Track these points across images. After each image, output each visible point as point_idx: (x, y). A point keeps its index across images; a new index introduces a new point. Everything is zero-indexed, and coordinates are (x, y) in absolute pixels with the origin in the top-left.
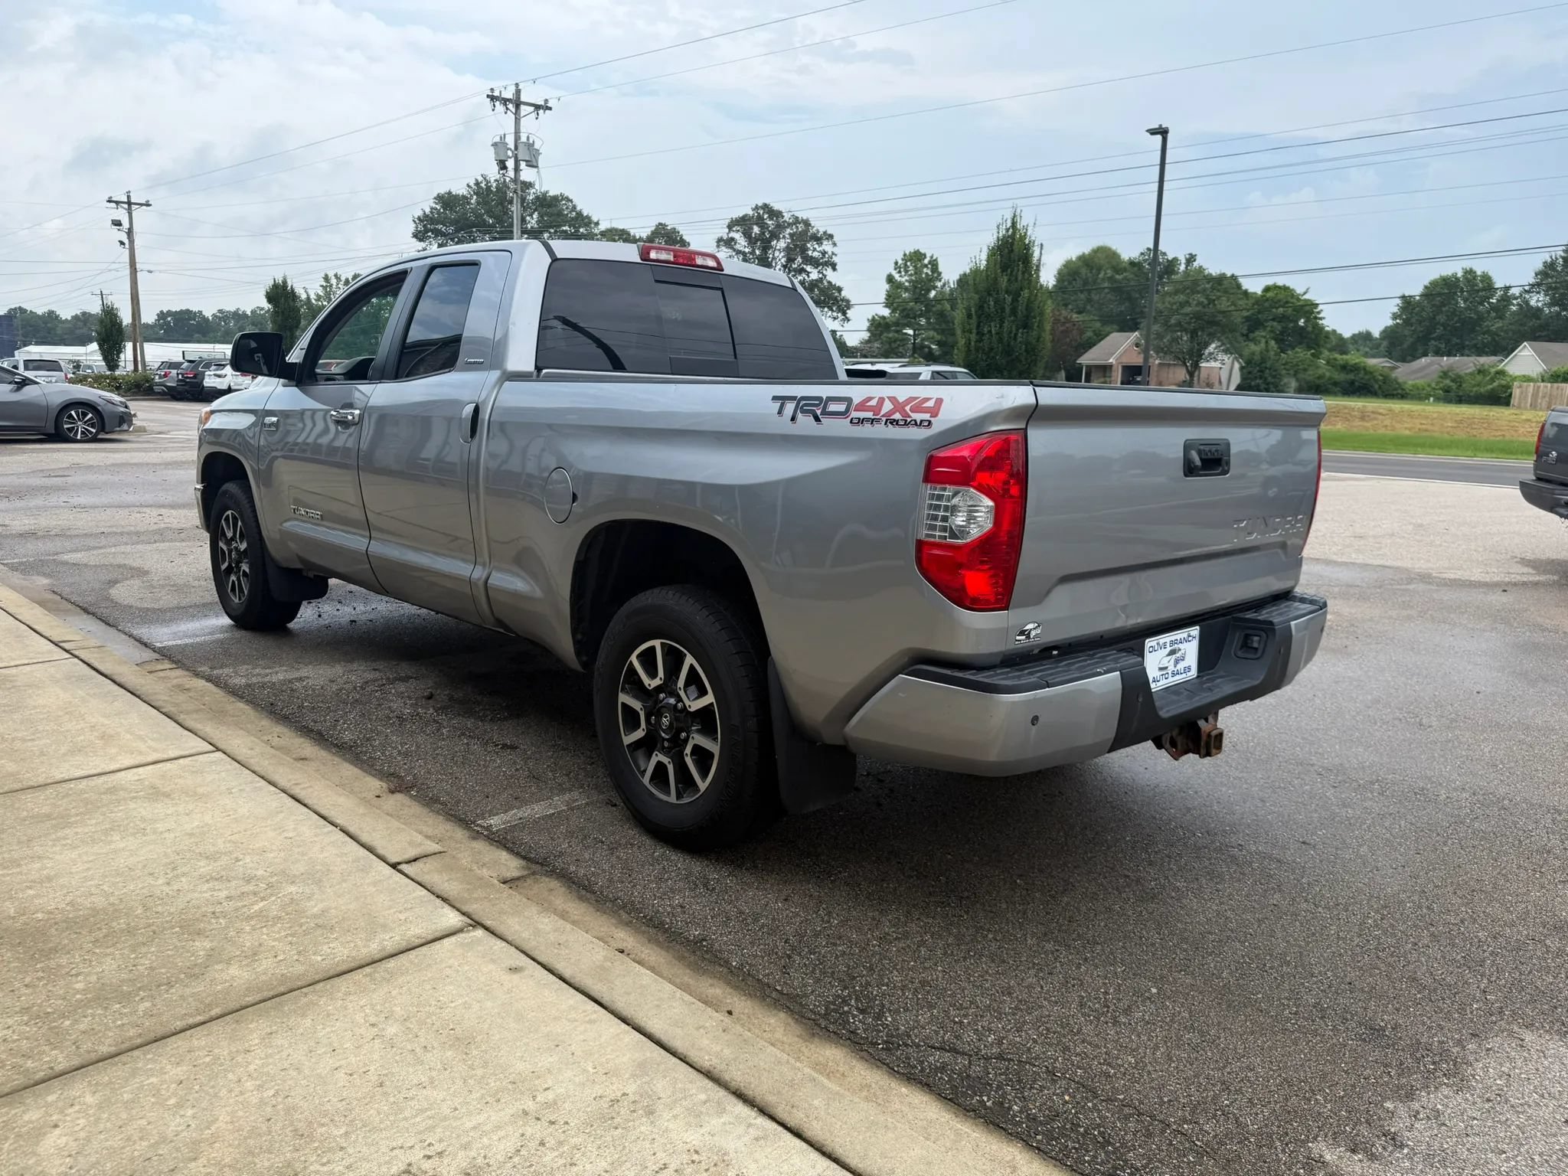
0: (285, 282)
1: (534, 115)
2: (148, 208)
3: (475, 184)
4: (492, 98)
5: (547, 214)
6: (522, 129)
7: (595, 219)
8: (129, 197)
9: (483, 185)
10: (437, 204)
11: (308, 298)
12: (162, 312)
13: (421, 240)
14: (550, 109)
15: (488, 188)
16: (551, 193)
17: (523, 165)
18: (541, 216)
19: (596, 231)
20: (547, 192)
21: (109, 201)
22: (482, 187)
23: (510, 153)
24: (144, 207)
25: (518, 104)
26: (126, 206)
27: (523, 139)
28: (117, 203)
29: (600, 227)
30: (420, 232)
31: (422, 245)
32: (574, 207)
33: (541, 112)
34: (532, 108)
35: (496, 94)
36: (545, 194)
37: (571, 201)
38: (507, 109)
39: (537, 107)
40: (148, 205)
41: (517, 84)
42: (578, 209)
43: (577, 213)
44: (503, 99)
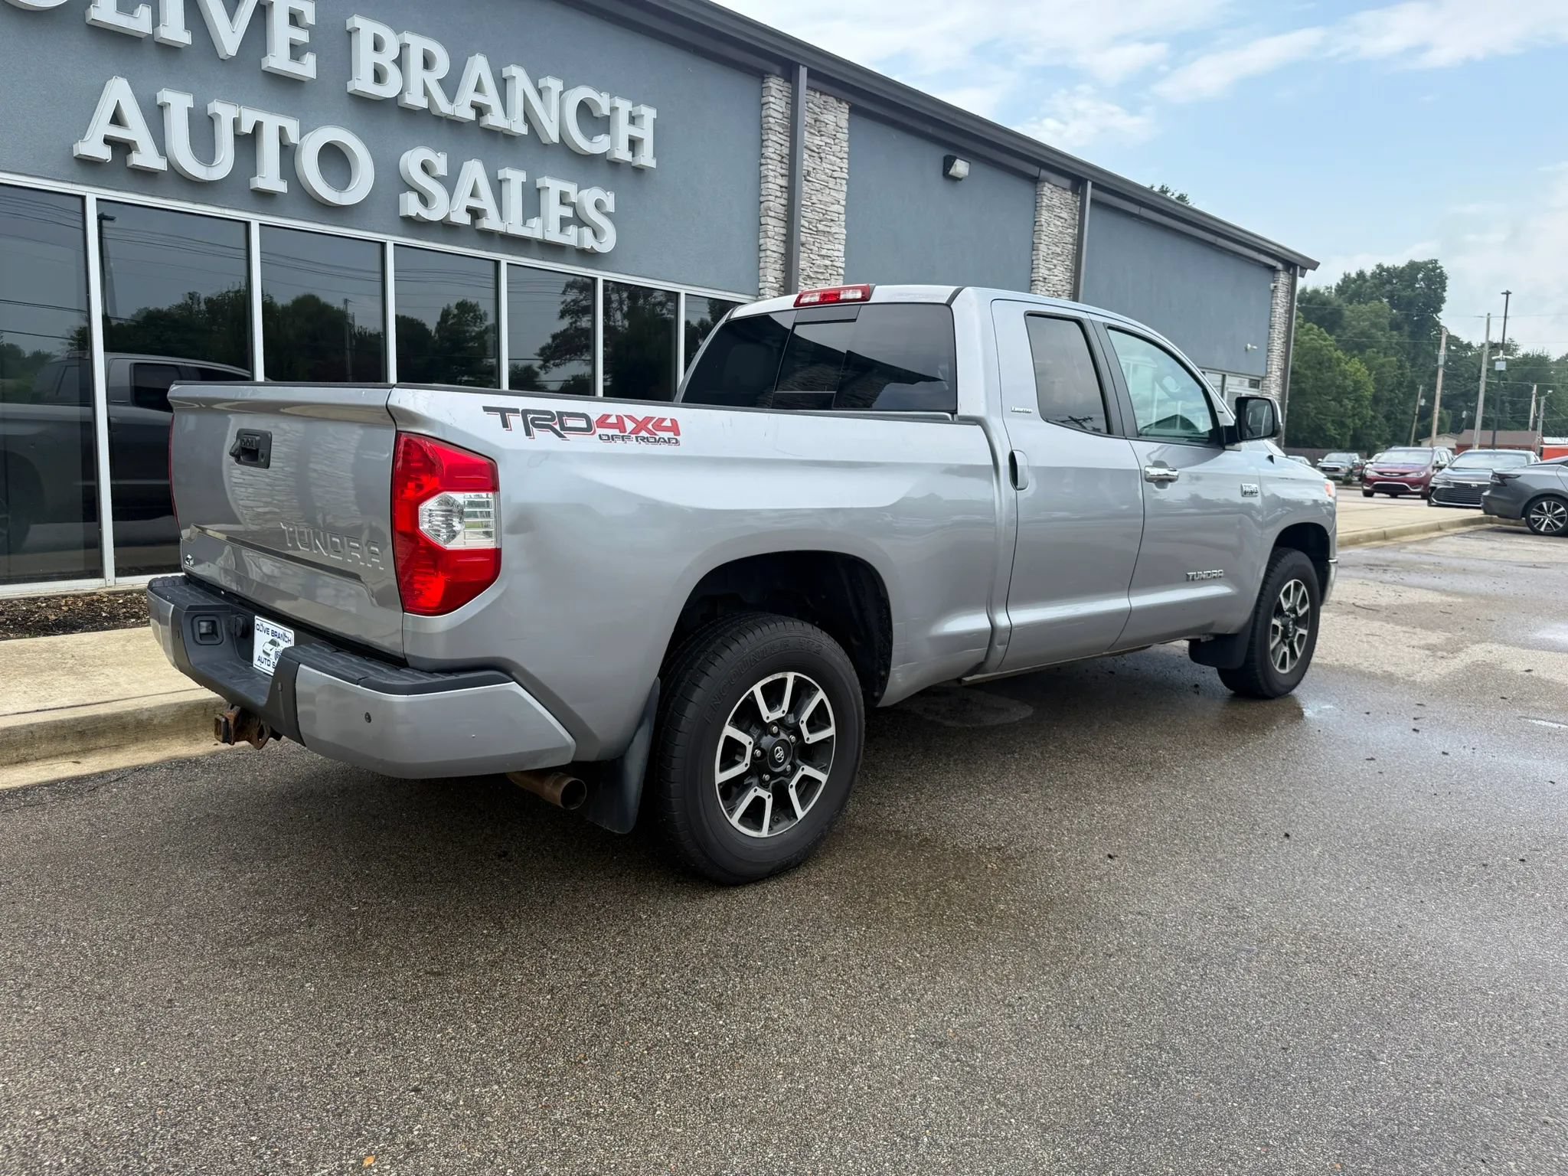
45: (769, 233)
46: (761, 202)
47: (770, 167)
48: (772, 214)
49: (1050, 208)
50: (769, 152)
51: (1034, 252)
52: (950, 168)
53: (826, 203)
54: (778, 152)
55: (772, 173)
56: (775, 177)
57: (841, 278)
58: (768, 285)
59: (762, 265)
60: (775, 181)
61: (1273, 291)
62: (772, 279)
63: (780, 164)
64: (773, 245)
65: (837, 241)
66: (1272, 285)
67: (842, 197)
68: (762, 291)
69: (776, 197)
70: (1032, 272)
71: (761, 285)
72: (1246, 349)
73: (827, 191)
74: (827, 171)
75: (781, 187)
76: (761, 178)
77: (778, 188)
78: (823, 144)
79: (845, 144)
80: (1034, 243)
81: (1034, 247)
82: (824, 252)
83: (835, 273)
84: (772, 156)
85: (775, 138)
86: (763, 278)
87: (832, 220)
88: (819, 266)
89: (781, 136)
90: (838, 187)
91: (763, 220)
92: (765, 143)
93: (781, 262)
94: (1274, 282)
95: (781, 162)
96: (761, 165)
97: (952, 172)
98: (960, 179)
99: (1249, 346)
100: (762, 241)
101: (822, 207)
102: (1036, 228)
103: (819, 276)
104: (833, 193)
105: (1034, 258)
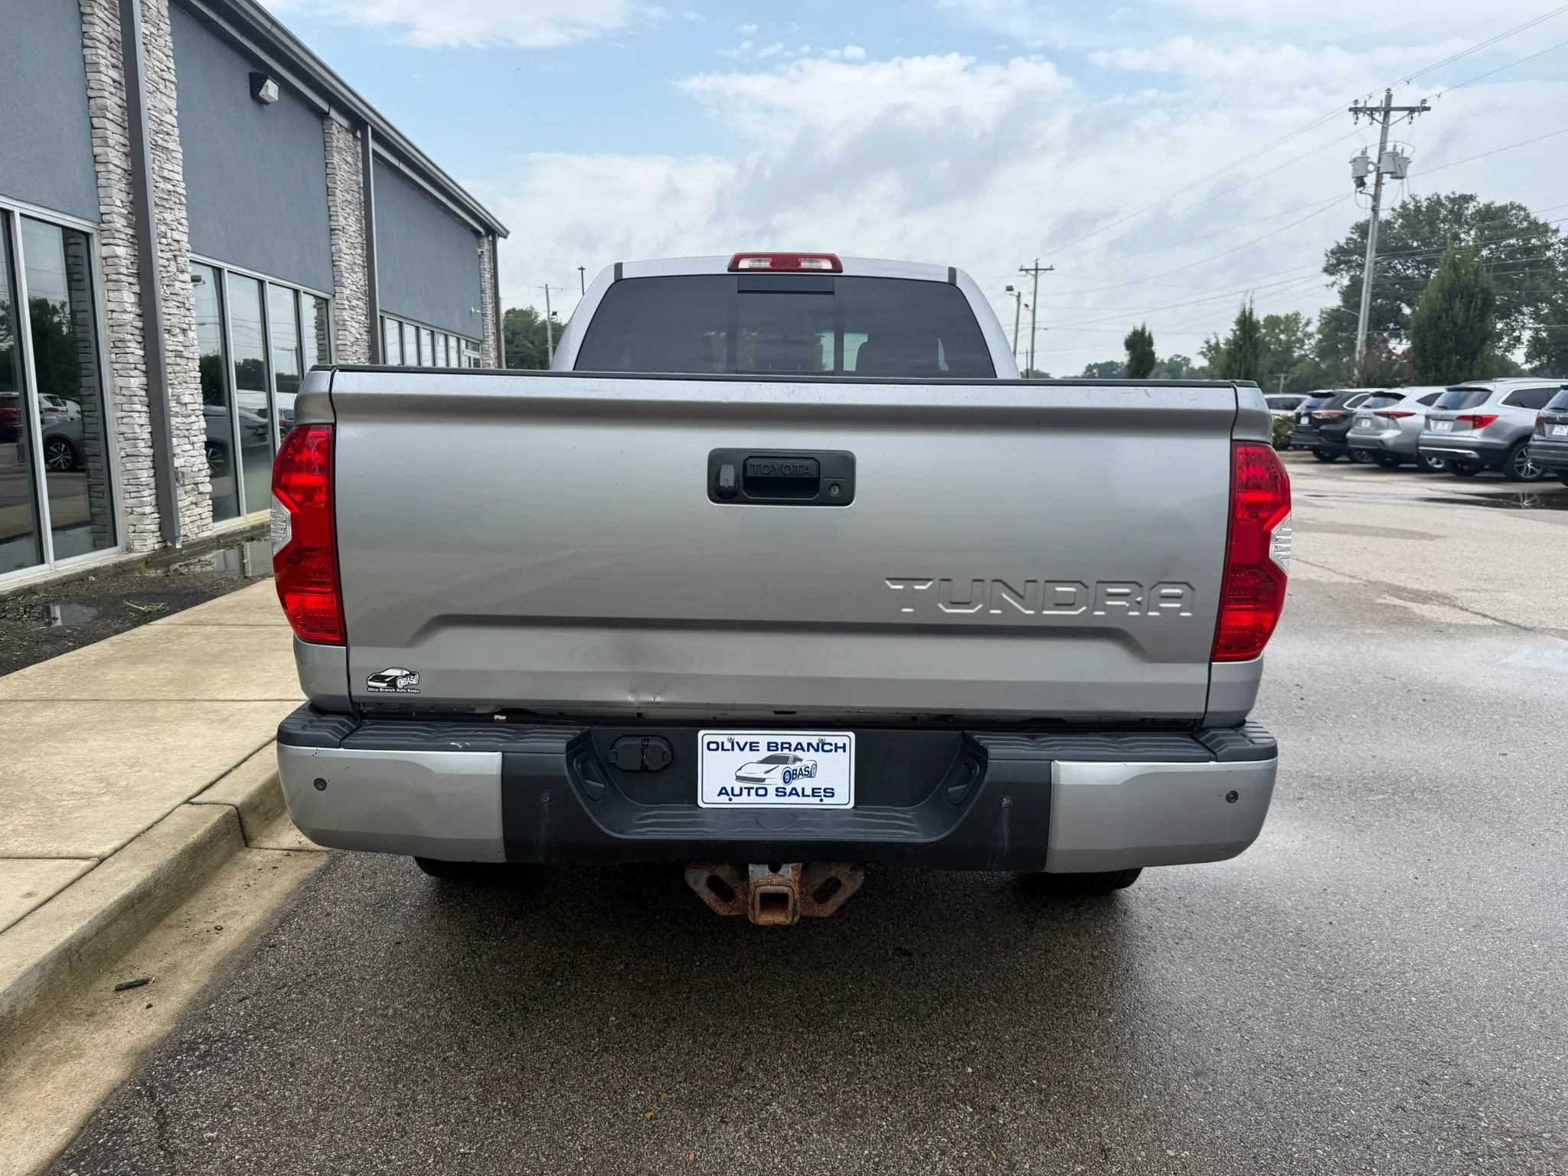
0: (1144, 329)
1: (1407, 120)
2: (1052, 272)
3: (1401, 207)
4: (1356, 110)
5: (1488, 228)
6: (1389, 138)
7: (1553, 226)
8: (1037, 264)
9: (1411, 207)
10: (1352, 233)
11: (1217, 344)
12: (1090, 365)
13: (1332, 274)
14: (1428, 109)
15: (1418, 209)
16: (1498, 204)
17: (1386, 178)
18: (1481, 230)
19: (1554, 240)
20: (1492, 203)
21: (1021, 270)
22: (1408, 209)
23: (1371, 167)
24: (1048, 272)
25: (1387, 110)
26: (1033, 272)
27: (1389, 148)
28: (1027, 270)
29: (1559, 234)
30: (1332, 265)
31: (1333, 278)
32: (1527, 216)
33: (1416, 114)
34: (1406, 113)
35: (1360, 105)
36: (1488, 207)
37: (1525, 209)
38: (1373, 119)
39: (1412, 110)
40: (1052, 269)
41: (1389, 90)
42: (1532, 216)
43: (1530, 223)
44: (1368, 109)
45: (110, 141)
46: (90, 98)
47: (100, 51)
48: (109, 116)
49: (340, 150)
50: (98, 30)
51: (330, 198)
52: (261, 88)
53: (160, 111)
54: (107, 34)
55: (103, 61)
56: (106, 66)
57: (184, 207)
58: (116, 210)
59: (102, 182)
60: (108, 74)
61: (480, 256)
62: (118, 203)
63: (109, 51)
64: (115, 157)
65: (174, 161)
66: (479, 250)
67: (173, 104)
68: (106, 218)
69: (111, 93)
70: (330, 220)
71: (103, 209)
72: (471, 312)
73: (159, 95)
74: (157, 69)
75: (114, 81)
76: (87, 66)
77: (111, 82)
78: (148, 33)
79: (169, 38)
80: (328, 187)
81: (329, 192)
82: (166, 173)
83: (178, 201)
84: (101, 37)
85: (102, 16)
86: (108, 201)
87: (168, 134)
88: (163, 191)
89: (106, 12)
90: (168, 92)
91: (95, 121)
92: (87, 18)
93: (125, 181)
94: (480, 247)
95: (110, 48)
96: (84, 46)
97: (262, 93)
98: (267, 103)
99: (473, 310)
100: (98, 150)
101: (157, 114)
102: (329, 171)
103: (165, 203)
104: (164, 98)
105: (330, 204)
